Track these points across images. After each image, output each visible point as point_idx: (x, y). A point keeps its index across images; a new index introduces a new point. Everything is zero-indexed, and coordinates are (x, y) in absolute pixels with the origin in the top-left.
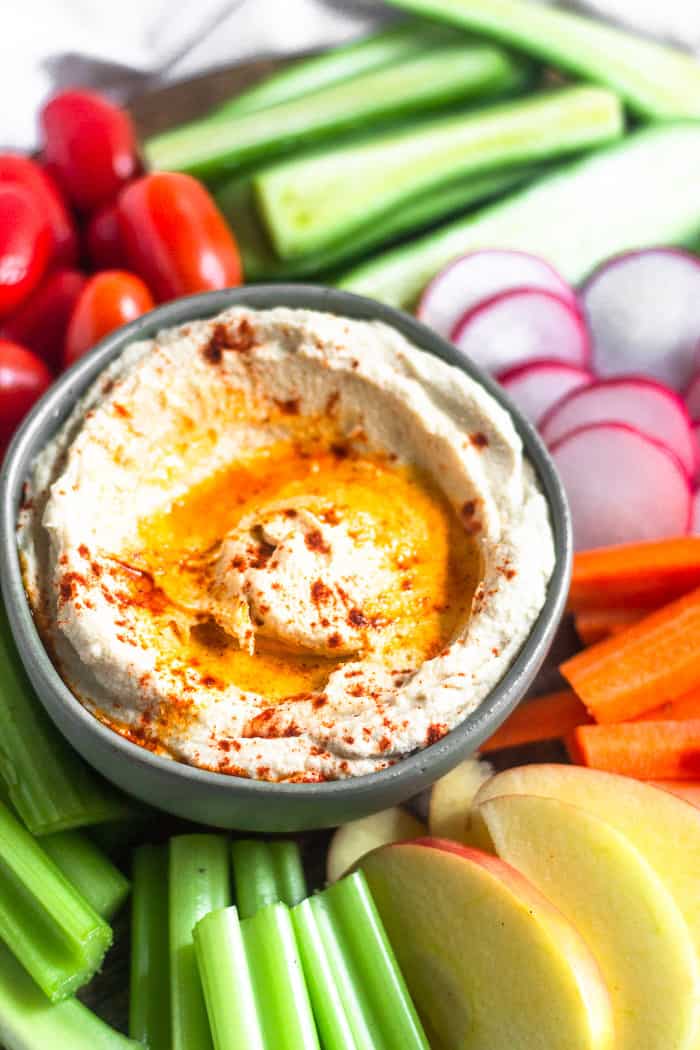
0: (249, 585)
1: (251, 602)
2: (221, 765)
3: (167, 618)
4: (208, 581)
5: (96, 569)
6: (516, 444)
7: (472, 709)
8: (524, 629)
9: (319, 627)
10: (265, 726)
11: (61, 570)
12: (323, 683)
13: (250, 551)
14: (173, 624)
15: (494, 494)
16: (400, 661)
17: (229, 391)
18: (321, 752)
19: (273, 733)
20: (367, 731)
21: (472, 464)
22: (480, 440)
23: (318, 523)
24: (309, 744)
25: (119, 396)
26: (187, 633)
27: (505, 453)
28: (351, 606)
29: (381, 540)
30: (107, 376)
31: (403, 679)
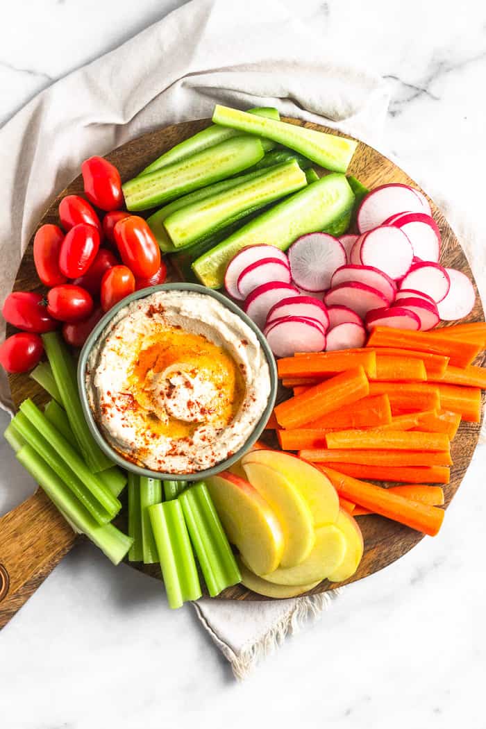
0: (165, 405)
1: (166, 410)
2: (159, 468)
3: (139, 412)
4: (152, 397)
5: (113, 399)
6: (257, 344)
7: (242, 445)
8: (260, 415)
9: (190, 417)
10: (173, 453)
11: (101, 402)
12: (192, 434)
13: (166, 389)
14: (141, 415)
15: (250, 363)
16: (219, 425)
17: (157, 324)
18: (192, 463)
19: (176, 454)
20: (207, 457)
21: (242, 353)
22: (245, 342)
23: (188, 377)
24: (188, 460)
25: (117, 333)
26: (145, 417)
27: (254, 348)
28: (201, 407)
29: (211, 379)
30: (112, 323)
31: (220, 432)
